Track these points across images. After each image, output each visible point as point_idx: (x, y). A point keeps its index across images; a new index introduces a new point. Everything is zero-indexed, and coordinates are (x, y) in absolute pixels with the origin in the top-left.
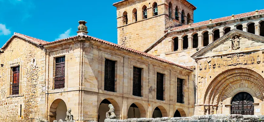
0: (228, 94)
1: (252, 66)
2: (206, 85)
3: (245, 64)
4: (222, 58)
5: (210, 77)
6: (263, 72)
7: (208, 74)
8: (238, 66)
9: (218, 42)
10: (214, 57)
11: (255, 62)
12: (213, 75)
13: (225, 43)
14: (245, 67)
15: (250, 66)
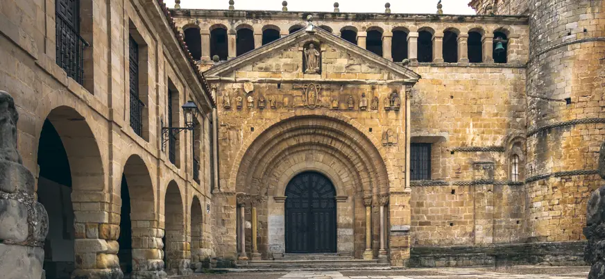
0: (280, 173)
1: (350, 115)
2: (242, 146)
3: (336, 109)
4: (279, 86)
5: (252, 129)
6: (371, 130)
7: (246, 122)
8: (317, 112)
9: (271, 48)
10: (261, 82)
11: (356, 108)
12: (259, 125)
13: (286, 53)
14: (333, 114)
15: (344, 115)
